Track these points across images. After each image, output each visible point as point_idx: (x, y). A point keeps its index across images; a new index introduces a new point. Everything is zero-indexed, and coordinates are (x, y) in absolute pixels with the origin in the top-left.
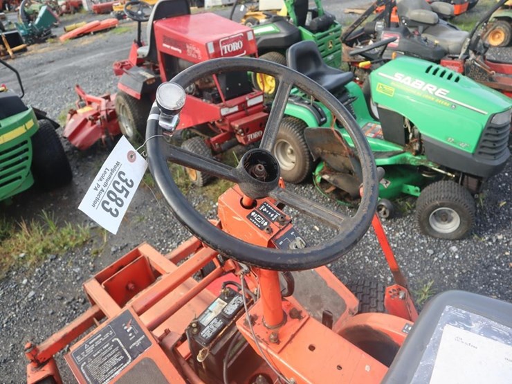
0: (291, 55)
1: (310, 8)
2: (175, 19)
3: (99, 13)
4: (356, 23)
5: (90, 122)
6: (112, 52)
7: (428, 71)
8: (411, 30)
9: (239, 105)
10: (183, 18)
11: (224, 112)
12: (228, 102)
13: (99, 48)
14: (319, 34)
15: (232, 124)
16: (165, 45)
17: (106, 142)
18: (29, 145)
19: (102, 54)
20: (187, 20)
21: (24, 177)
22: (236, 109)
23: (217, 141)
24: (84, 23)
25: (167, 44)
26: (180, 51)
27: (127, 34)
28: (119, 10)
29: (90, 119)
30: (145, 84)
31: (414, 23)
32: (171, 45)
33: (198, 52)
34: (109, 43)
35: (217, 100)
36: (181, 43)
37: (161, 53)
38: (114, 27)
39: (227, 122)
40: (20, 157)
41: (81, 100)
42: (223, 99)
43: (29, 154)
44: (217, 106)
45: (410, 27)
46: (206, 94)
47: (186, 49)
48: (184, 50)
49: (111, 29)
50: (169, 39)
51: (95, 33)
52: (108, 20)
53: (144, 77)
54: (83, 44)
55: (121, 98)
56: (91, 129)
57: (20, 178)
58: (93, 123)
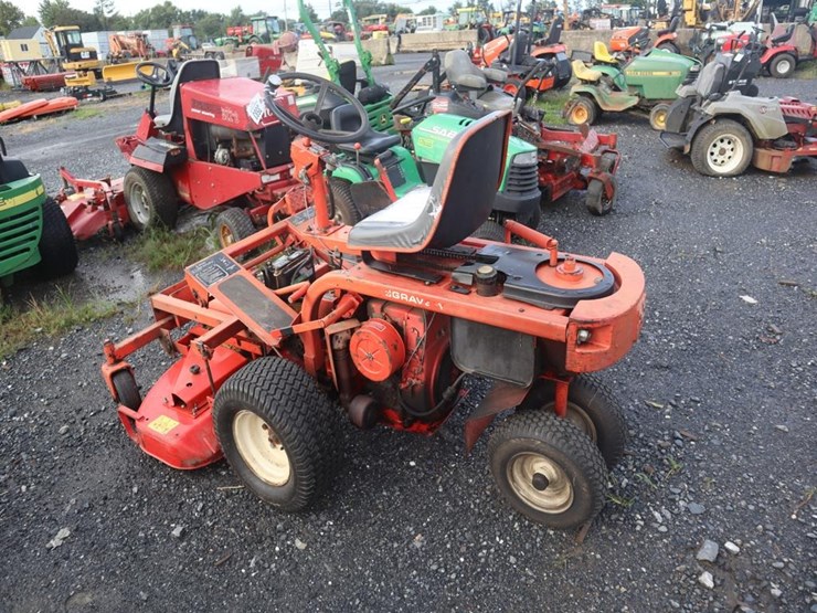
0: (336, 118)
1: (358, 78)
2: (204, 82)
3: (34, 90)
4: (405, 89)
5: (90, 207)
6: (79, 142)
7: (461, 123)
8: (461, 96)
9: (281, 173)
10: (214, 81)
11: (265, 179)
12: (269, 170)
13: (55, 137)
14: (369, 106)
15: (275, 192)
16: (193, 110)
17: (114, 229)
18: (39, 213)
19: (62, 144)
20: (218, 83)
21: (32, 251)
22: (277, 177)
23: (257, 212)
24: (16, 102)
25: (197, 108)
26: (213, 116)
27: (94, 119)
28: (75, 84)
29: (89, 203)
30: (168, 154)
31: (464, 89)
32: (202, 109)
33: (236, 115)
34: (68, 131)
35: (257, 168)
36: (215, 106)
37: (188, 119)
38: (73, 109)
39: (269, 191)
40: (30, 225)
41: (67, 187)
42: (264, 166)
43: (39, 223)
44: (258, 174)
45: (460, 92)
46: (244, 162)
47: (221, 113)
48: (219, 113)
49: (68, 111)
50: (200, 103)
51: (40, 117)
52: (59, 99)
53: (167, 148)
54: (23, 132)
55: (135, 175)
56: (92, 215)
57: (27, 250)
58: (94, 209)
